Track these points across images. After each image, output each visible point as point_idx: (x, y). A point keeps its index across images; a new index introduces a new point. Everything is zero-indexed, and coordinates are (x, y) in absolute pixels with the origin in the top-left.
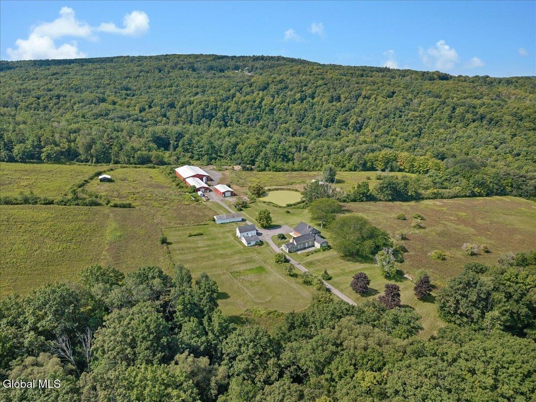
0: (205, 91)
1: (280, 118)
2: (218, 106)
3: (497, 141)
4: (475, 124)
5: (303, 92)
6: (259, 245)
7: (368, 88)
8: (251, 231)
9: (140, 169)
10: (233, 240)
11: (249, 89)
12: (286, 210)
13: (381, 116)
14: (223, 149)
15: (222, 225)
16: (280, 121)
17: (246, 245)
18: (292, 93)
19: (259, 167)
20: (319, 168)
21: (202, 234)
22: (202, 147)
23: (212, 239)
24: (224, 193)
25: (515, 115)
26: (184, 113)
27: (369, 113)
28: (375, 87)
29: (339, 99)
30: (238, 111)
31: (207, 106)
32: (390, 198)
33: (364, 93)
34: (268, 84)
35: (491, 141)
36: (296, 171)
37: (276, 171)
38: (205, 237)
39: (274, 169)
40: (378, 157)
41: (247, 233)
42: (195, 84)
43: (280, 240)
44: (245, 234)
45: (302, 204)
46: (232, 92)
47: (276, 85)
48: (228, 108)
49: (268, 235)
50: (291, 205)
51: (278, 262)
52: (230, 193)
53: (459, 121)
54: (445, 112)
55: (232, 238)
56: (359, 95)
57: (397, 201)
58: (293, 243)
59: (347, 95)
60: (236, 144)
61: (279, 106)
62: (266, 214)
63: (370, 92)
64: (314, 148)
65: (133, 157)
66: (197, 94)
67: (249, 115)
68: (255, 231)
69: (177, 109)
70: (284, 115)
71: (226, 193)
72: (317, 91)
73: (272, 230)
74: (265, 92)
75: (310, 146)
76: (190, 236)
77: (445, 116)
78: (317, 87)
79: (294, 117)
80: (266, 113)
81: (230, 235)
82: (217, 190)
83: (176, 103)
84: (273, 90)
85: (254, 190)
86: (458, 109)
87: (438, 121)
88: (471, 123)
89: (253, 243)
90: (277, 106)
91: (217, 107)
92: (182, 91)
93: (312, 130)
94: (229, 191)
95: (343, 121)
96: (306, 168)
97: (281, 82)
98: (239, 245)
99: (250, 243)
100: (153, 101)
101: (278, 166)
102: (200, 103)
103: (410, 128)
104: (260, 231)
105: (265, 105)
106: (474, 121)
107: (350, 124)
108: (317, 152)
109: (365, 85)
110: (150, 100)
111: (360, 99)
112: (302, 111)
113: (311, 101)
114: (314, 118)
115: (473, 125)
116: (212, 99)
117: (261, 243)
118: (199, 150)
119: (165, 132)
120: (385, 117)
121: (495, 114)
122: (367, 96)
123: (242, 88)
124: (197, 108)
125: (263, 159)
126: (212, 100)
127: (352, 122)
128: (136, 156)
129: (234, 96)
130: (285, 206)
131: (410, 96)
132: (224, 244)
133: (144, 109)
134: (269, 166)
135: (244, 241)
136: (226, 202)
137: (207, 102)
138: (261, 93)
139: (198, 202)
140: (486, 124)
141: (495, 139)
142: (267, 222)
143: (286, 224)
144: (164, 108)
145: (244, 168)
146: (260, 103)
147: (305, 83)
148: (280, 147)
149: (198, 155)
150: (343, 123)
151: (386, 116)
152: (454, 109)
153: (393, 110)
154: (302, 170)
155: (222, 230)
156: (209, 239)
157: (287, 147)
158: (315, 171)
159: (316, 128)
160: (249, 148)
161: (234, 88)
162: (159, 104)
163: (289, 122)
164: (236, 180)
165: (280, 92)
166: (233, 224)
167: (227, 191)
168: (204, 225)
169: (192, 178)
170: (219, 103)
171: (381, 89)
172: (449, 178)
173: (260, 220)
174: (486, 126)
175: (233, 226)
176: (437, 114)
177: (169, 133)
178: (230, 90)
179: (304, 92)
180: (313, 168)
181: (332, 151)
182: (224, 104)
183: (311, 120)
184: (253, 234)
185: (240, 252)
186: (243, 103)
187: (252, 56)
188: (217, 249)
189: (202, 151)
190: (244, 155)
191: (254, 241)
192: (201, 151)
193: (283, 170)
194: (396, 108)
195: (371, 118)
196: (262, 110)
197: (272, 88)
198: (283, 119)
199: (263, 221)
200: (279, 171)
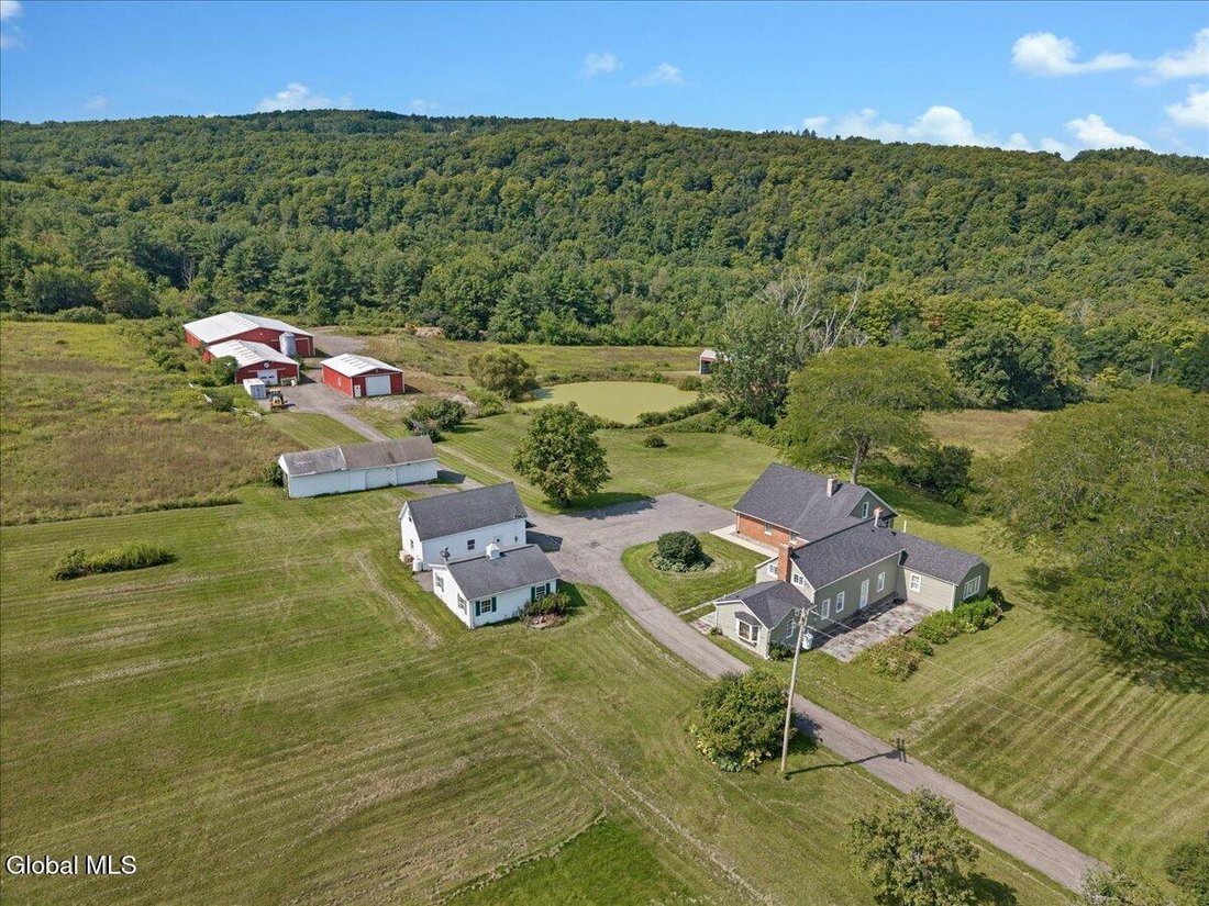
0: (336, 166)
1: (556, 226)
2: (374, 200)
3: (1166, 268)
4: (1087, 232)
5: (610, 168)
6: (556, 611)
7: (781, 159)
8: (492, 522)
9: (39, 324)
10: (376, 586)
11: (459, 161)
12: (644, 437)
13: (831, 220)
14: (377, 279)
15: (319, 505)
16: (556, 233)
17: (466, 617)
18: (581, 171)
19: (503, 328)
20: (696, 337)
21: (165, 559)
22: (302, 271)
23: (227, 589)
24: (359, 380)
25: (1179, 209)
26: (273, 215)
27: (794, 214)
28: (799, 158)
29: (708, 185)
30: (429, 211)
31: (341, 197)
32: (1002, 395)
33: (771, 171)
34: (514, 154)
35: (1149, 269)
36: (626, 343)
37: (564, 344)
38: (178, 577)
39: (556, 338)
40: (868, 304)
41: (470, 535)
42: (310, 151)
43: (676, 574)
44: (457, 544)
45: (704, 416)
46: (415, 167)
47: (537, 154)
48: (402, 203)
49: (594, 544)
50: (662, 420)
51: (736, 755)
52: (386, 380)
53: (1039, 229)
54: (998, 207)
55: (371, 576)
56: (760, 178)
57: (1020, 407)
58: (783, 589)
59: (729, 175)
60: (423, 270)
61: (551, 198)
62: (574, 429)
63: (787, 169)
64: (670, 288)
65: (19, 286)
66: (315, 172)
67: (465, 220)
68: (521, 524)
69: (252, 207)
70: (566, 217)
71: (369, 381)
72: (649, 167)
73: (610, 520)
74: (507, 170)
75: (655, 285)
76: (71, 574)
77: (1003, 215)
78: (646, 158)
79: (594, 225)
80: (513, 217)
81: (358, 555)
82: (332, 375)
83: (248, 191)
84: (529, 163)
85: (495, 372)
86: (1031, 198)
87: (985, 227)
88: (1074, 232)
89: (511, 602)
90: (545, 197)
91: (370, 202)
92: (269, 166)
93: (651, 254)
94: (381, 371)
95: (730, 234)
96: (658, 336)
97: (548, 146)
98: (417, 622)
99: (491, 605)
100: (176, 186)
101: (569, 329)
102: (321, 189)
103: (917, 244)
104: (549, 525)
105: (510, 196)
106: (1080, 226)
107: (751, 241)
108: (680, 297)
109: (771, 153)
110: (169, 183)
111: (767, 185)
112: (616, 208)
113: (636, 187)
114: (650, 227)
115: (1081, 235)
116: (356, 180)
117: (565, 599)
118: (293, 280)
119: (183, 237)
120: (842, 224)
121: (1132, 208)
122: (780, 178)
123: (443, 160)
124: (310, 204)
125: (515, 304)
126: (354, 183)
127: (755, 236)
128: (28, 278)
129: (419, 175)
130: (635, 421)
131: (892, 176)
132: (303, 620)
133: (144, 204)
134: (537, 329)
135: (450, 592)
136: (366, 416)
137: (340, 189)
138: (495, 172)
139: (226, 414)
140: (1114, 233)
141: (1158, 263)
142: (580, 477)
143: (674, 488)
144: (209, 204)
145: (452, 332)
146: (495, 191)
147: (614, 148)
148: (565, 280)
149: (291, 295)
150: (733, 238)
151: (843, 222)
152: (1021, 199)
153: (858, 207)
154: (644, 342)
155: (315, 529)
156: (202, 593)
157: (590, 284)
158: (685, 344)
159: (660, 248)
160: (468, 273)
161: (421, 159)
162: (195, 192)
163: (581, 235)
164: (423, 356)
165: (549, 170)
166: (386, 495)
167: (372, 372)
168: (212, 504)
169: (234, 342)
170: (376, 190)
171: (814, 162)
172: (1110, 350)
173: (543, 465)
174: (1117, 236)
175: (384, 504)
176: (978, 213)
177: (196, 241)
178: (407, 165)
179: (614, 171)
180: (678, 337)
181: (727, 291)
182: (390, 193)
183: (642, 231)
184: (509, 544)
185: (412, 682)
186: (444, 191)
187: (467, 117)
188: (233, 668)
189: (303, 282)
190: (450, 294)
191: (522, 584)
192: (298, 283)
193: (584, 341)
194: (867, 203)
195: (803, 228)
196: (500, 209)
197: (527, 161)
198: (562, 229)
199: (561, 469)
200: (573, 344)
